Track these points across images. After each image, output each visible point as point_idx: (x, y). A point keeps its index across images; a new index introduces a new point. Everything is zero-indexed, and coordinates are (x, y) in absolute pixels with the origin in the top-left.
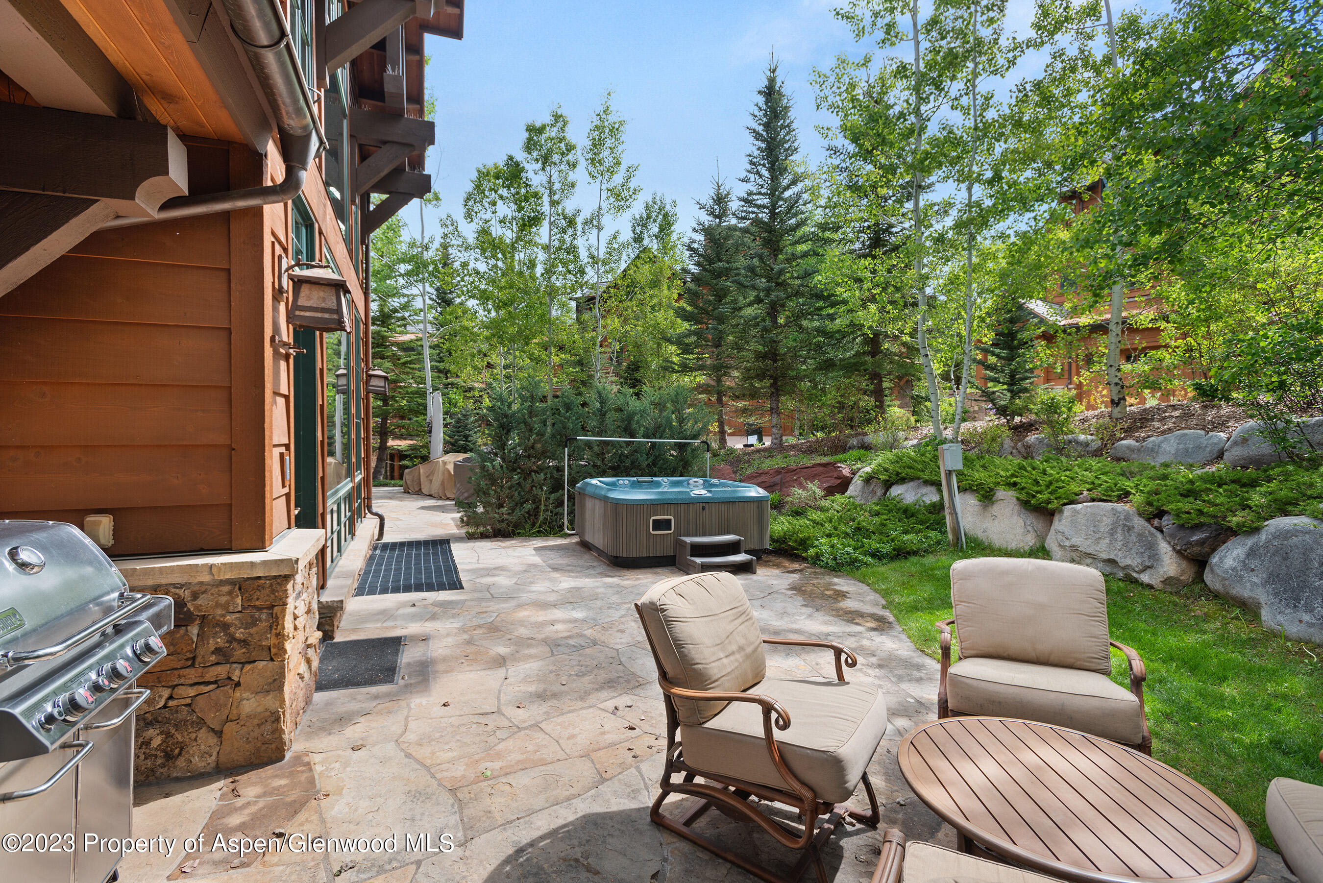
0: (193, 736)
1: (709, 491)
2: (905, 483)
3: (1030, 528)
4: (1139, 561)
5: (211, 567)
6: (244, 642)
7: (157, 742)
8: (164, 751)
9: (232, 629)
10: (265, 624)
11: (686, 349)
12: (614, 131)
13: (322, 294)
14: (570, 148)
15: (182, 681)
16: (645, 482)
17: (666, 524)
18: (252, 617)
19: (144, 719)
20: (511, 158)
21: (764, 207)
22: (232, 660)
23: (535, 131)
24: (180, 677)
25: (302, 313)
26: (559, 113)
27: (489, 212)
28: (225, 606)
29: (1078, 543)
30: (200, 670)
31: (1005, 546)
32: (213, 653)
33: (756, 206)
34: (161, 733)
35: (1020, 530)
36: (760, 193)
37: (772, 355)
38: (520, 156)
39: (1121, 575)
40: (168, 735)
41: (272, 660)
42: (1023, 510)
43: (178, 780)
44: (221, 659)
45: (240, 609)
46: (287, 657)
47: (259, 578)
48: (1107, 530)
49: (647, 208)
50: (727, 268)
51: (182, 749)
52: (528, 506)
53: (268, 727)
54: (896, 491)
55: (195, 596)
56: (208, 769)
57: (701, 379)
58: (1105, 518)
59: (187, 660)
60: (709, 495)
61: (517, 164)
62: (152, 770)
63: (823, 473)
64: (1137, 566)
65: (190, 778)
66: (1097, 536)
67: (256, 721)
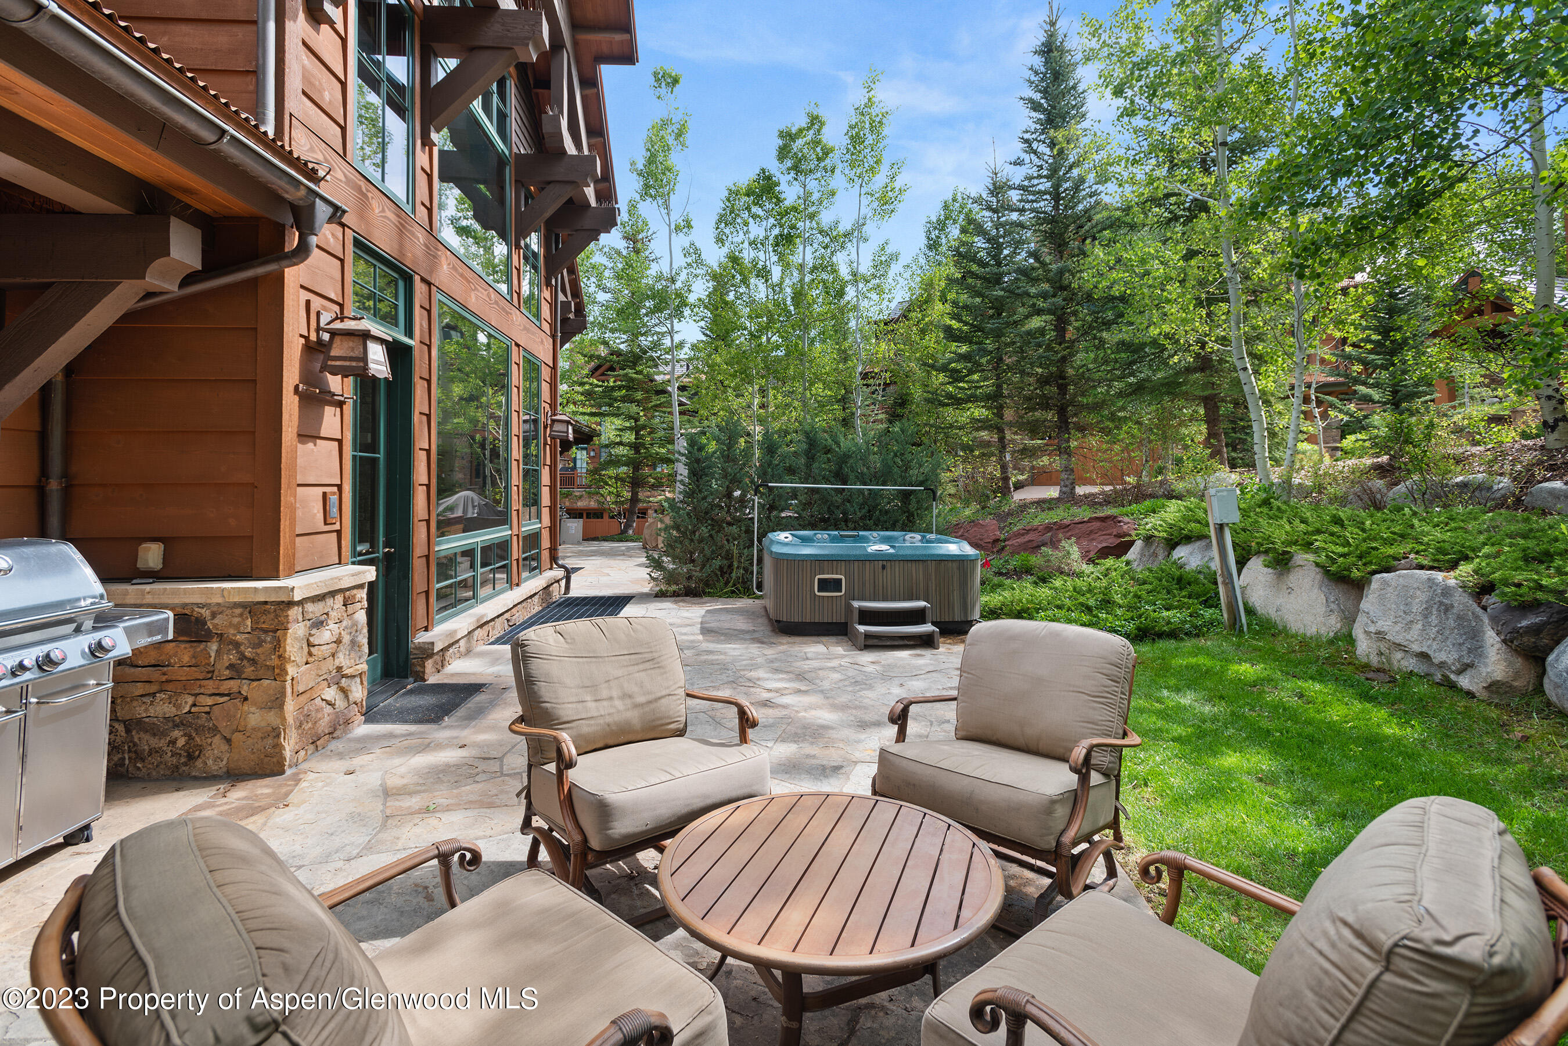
0: (209, 741)
1: (893, 547)
2: (1189, 543)
3: (1333, 606)
4: (1456, 656)
5: (223, 590)
6: (253, 661)
7: (181, 742)
8: (187, 751)
9: (242, 648)
10: (269, 646)
11: (955, 377)
12: (876, 127)
13: (351, 344)
14: (827, 152)
15: (202, 691)
16: (850, 536)
17: (836, 585)
18: (259, 638)
19: (174, 721)
20: (763, 171)
21: (1045, 193)
22: (243, 676)
23: (788, 137)
24: (200, 686)
25: (333, 363)
26: (815, 113)
27: (741, 233)
28: (237, 627)
29: (1385, 629)
30: (217, 682)
31: (1302, 631)
32: (227, 668)
33: (1034, 193)
34: (185, 735)
35: (1321, 609)
36: (1040, 177)
37: (1060, 380)
38: (774, 167)
39: (1438, 677)
40: (190, 737)
41: (275, 679)
42: (1326, 580)
43: (196, 778)
44: (234, 675)
45: (249, 630)
46: (289, 678)
47: (266, 603)
48: (1420, 610)
49: (946, 207)
50: (996, 274)
51: (201, 752)
52: (717, 563)
53: (270, 741)
54: (1181, 553)
55: (214, 615)
56: (220, 773)
57: (979, 412)
58: (1418, 593)
59: (208, 672)
60: (892, 551)
61: (769, 178)
62: (177, 767)
63: (1100, 529)
64: (1453, 664)
65: (205, 778)
66: (1409, 618)
67: (260, 735)
